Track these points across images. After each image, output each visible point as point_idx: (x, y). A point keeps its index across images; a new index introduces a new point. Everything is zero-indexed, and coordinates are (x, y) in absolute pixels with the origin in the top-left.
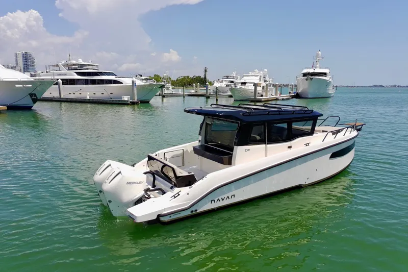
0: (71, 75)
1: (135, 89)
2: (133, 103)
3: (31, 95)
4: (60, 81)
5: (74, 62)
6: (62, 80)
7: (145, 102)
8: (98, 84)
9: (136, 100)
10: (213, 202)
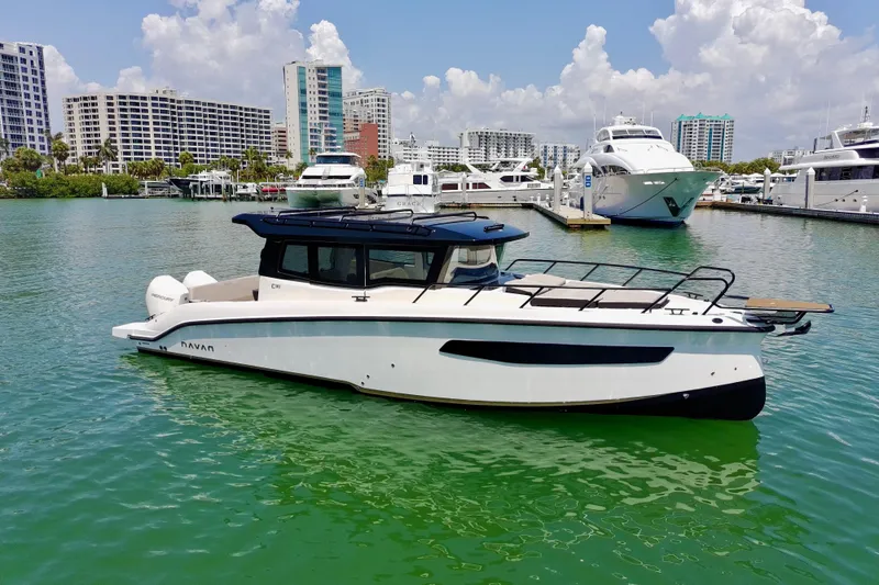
3: (668, 200)
4: (811, 173)
10: (184, 345)
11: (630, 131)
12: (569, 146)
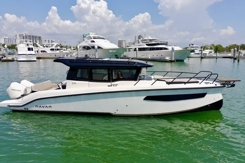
0: (144, 46)
1: (173, 52)
2: (171, 61)
3: (116, 56)
4: (137, 49)
5: (146, 38)
6: (139, 48)
7: (180, 61)
8: (156, 50)
9: (173, 59)
10: (37, 107)
11: (97, 37)
12: (53, 40)
